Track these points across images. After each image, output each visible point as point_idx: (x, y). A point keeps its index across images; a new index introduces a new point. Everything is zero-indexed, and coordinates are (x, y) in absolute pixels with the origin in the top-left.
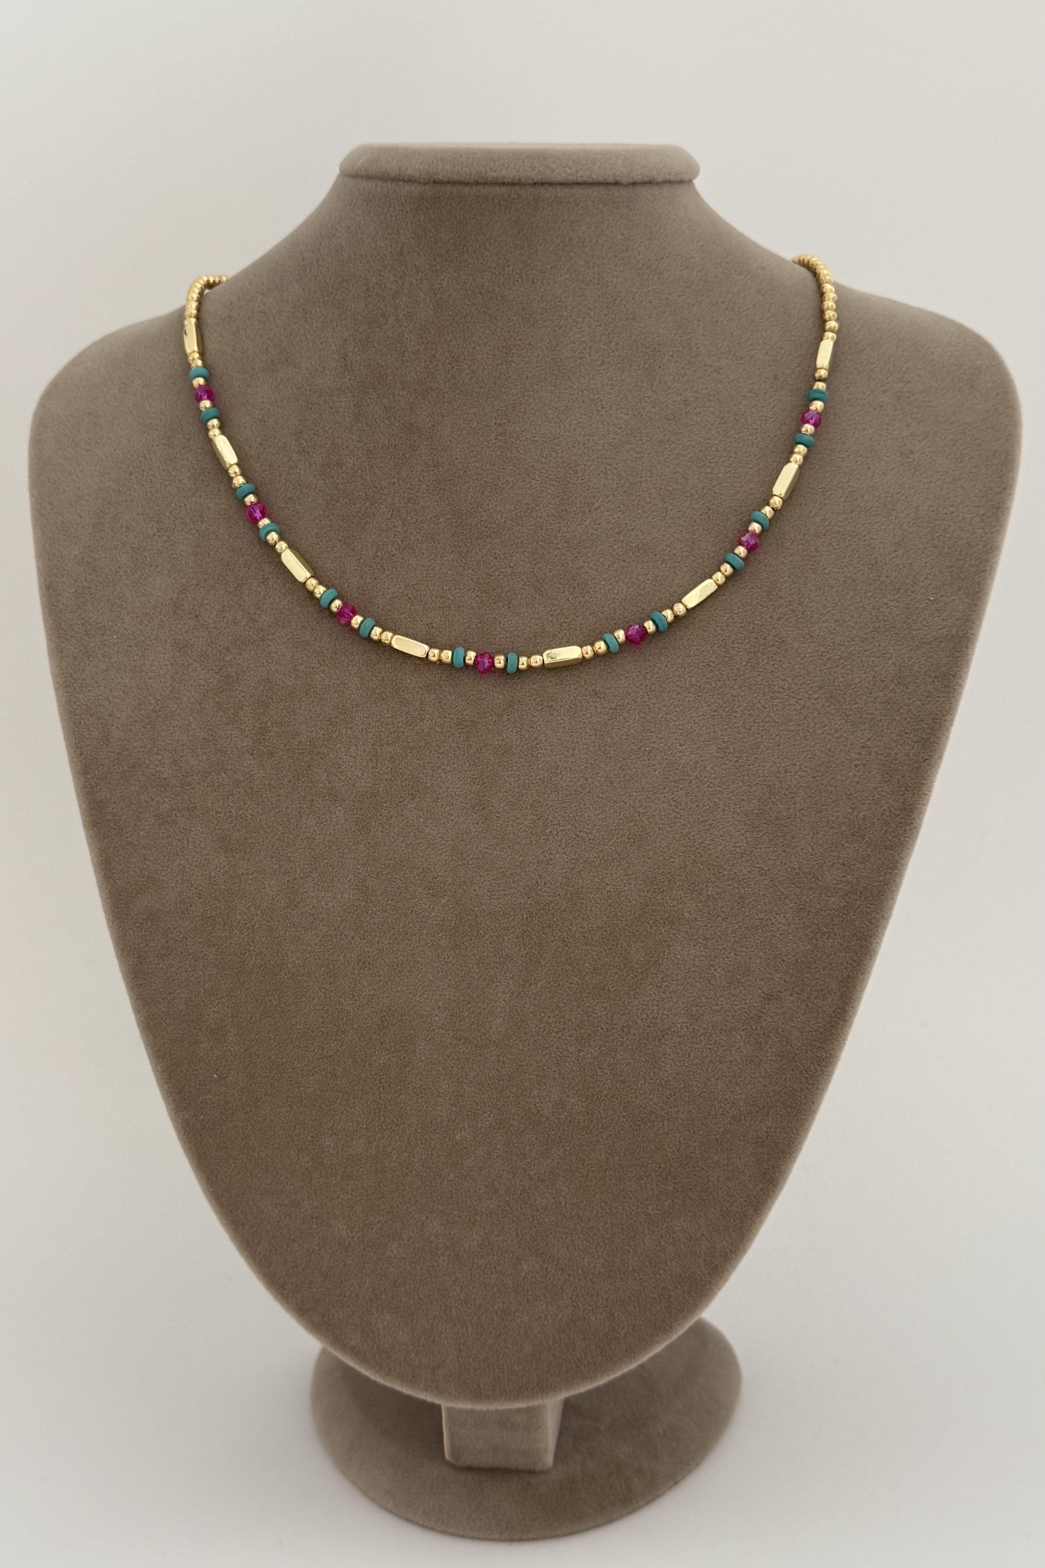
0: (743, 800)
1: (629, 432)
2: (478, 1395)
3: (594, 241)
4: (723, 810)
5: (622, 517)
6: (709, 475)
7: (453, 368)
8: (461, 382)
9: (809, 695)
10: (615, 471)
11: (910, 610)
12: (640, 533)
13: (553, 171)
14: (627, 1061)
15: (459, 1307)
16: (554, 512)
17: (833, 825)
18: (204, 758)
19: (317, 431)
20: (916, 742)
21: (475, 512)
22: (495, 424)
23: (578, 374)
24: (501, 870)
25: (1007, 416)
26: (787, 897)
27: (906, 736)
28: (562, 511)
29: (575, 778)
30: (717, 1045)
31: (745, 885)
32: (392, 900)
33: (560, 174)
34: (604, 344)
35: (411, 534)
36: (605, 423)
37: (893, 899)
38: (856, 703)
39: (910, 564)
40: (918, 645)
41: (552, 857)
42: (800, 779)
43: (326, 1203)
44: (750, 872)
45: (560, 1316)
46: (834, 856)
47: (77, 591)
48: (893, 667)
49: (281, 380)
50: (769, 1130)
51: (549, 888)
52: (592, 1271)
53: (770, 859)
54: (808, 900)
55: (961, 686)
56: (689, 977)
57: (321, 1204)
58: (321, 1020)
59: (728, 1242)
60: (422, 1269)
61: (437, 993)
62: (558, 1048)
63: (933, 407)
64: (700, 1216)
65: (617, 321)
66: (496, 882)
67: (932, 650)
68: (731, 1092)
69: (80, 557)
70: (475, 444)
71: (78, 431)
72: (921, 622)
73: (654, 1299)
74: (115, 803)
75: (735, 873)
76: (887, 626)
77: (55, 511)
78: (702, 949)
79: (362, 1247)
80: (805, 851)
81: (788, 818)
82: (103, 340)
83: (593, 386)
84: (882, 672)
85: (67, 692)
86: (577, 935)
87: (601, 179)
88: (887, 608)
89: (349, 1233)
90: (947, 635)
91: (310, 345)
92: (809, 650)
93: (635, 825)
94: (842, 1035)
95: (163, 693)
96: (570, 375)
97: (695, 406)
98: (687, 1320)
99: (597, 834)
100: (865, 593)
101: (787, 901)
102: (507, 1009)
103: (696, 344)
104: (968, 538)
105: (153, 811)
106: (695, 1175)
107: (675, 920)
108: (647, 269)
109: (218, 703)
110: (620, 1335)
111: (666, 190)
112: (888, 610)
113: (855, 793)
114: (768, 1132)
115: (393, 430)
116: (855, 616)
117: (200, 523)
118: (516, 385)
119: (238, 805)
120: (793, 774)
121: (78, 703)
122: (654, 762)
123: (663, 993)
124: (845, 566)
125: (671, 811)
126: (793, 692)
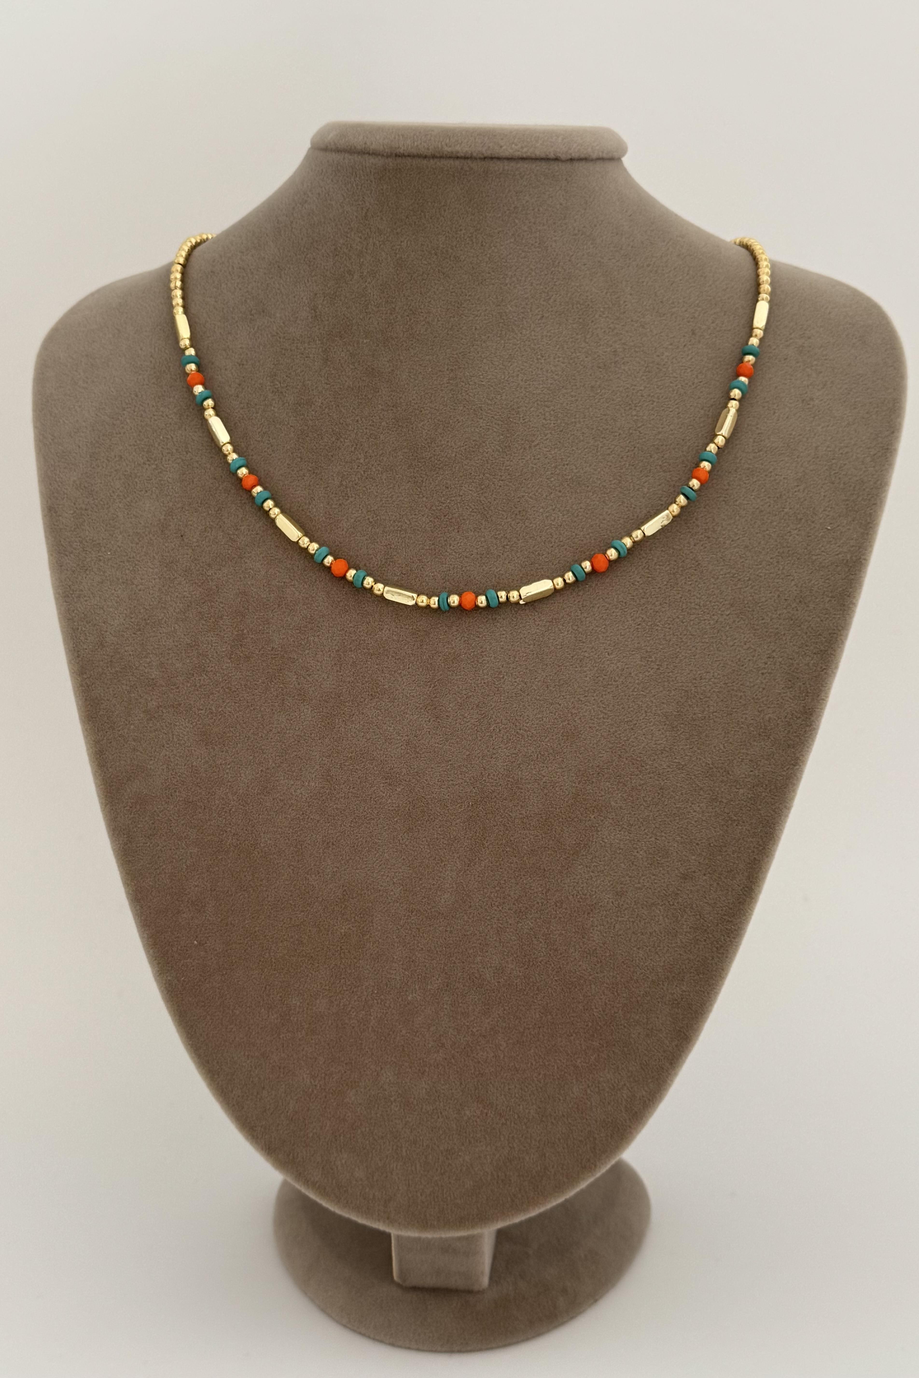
0: (663, 703)
1: (565, 378)
2: (425, 1224)
3: (536, 210)
4: (646, 712)
5: (559, 452)
6: (635, 417)
7: (410, 320)
8: (418, 332)
9: (722, 611)
10: (552, 412)
11: (810, 538)
12: (574, 467)
13: (501, 147)
14: (559, 932)
15: (409, 1148)
16: (499, 448)
17: (742, 726)
18: (188, 661)
19: (290, 374)
20: (815, 653)
21: (429, 446)
22: (447, 370)
23: (521, 326)
24: (450, 763)
25: (895, 369)
26: (701, 789)
27: (807, 648)
28: (506, 447)
29: (516, 682)
30: (639, 918)
31: (665, 778)
32: (353, 788)
33: (507, 151)
34: (544, 301)
35: (373, 465)
36: (544, 369)
37: (794, 791)
38: (763, 619)
39: (811, 497)
40: (817, 568)
41: (494, 751)
42: (713, 685)
43: (292, 1056)
44: (669, 766)
45: (498, 1155)
46: (743, 753)
47: (75, 512)
48: (795, 587)
49: (258, 328)
50: (684, 993)
51: (492, 779)
52: (527, 1116)
53: (687, 755)
54: (719, 792)
55: (855, 605)
56: (615, 858)
57: (288, 1056)
58: (290, 894)
59: (646, 1091)
60: (376, 1114)
61: (392, 870)
62: (498, 920)
63: (830, 360)
64: (623, 1069)
65: (555, 280)
66: (446, 773)
67: (830, 573)
68: (651, 960)
69: (78, 482)
70: (430, 387)
71: (76, 371)
72: (820, 549)
73: (581, 1141)
74: (108, 700)
75: (656, 767)
76: (790, 552)
77: (56, 440)
78: (627, 833)
79: (324, 1094)
80: (718, 749)
81: (702, 720)
82: (98, 291)
83: (534, 338)
84: (786, 592)
85: (67, 602)
86: (517, 821)
87: (543, 155)
88: (790, 536)
89: (313, 1082)
90: (843, 560)
91: (284, 297)
92: (721, 573)
93: (568, 724)
94: (749, 911)
95: (152, 603)
96: (514, 327)
97: (623, 356)
98: (609, 1160)
99: (535, 732)
100: (771, 523)
101: (701, 792)
102: (454, 886)
103: (625, 302)
104: (860, 475)
105: (142, 708)
106: (618, 1032)
107: (603, 808)
108: (582, 235)
109: (200, 613)
110: (551, 1172)
111: (598, 166)
112: (791, 538)
113: (762, 698)
114: (682, 995)
115: (357, 374)
116: (762, 542)
117: (185, 453)
118: (466, 336)
119: (218, 703)
120: (707, 681)
121: (75, 611)
122: (585, 669)
123: (593, 872)
124: (754, 499)
125: (600, 713)
126: (708, 609)
